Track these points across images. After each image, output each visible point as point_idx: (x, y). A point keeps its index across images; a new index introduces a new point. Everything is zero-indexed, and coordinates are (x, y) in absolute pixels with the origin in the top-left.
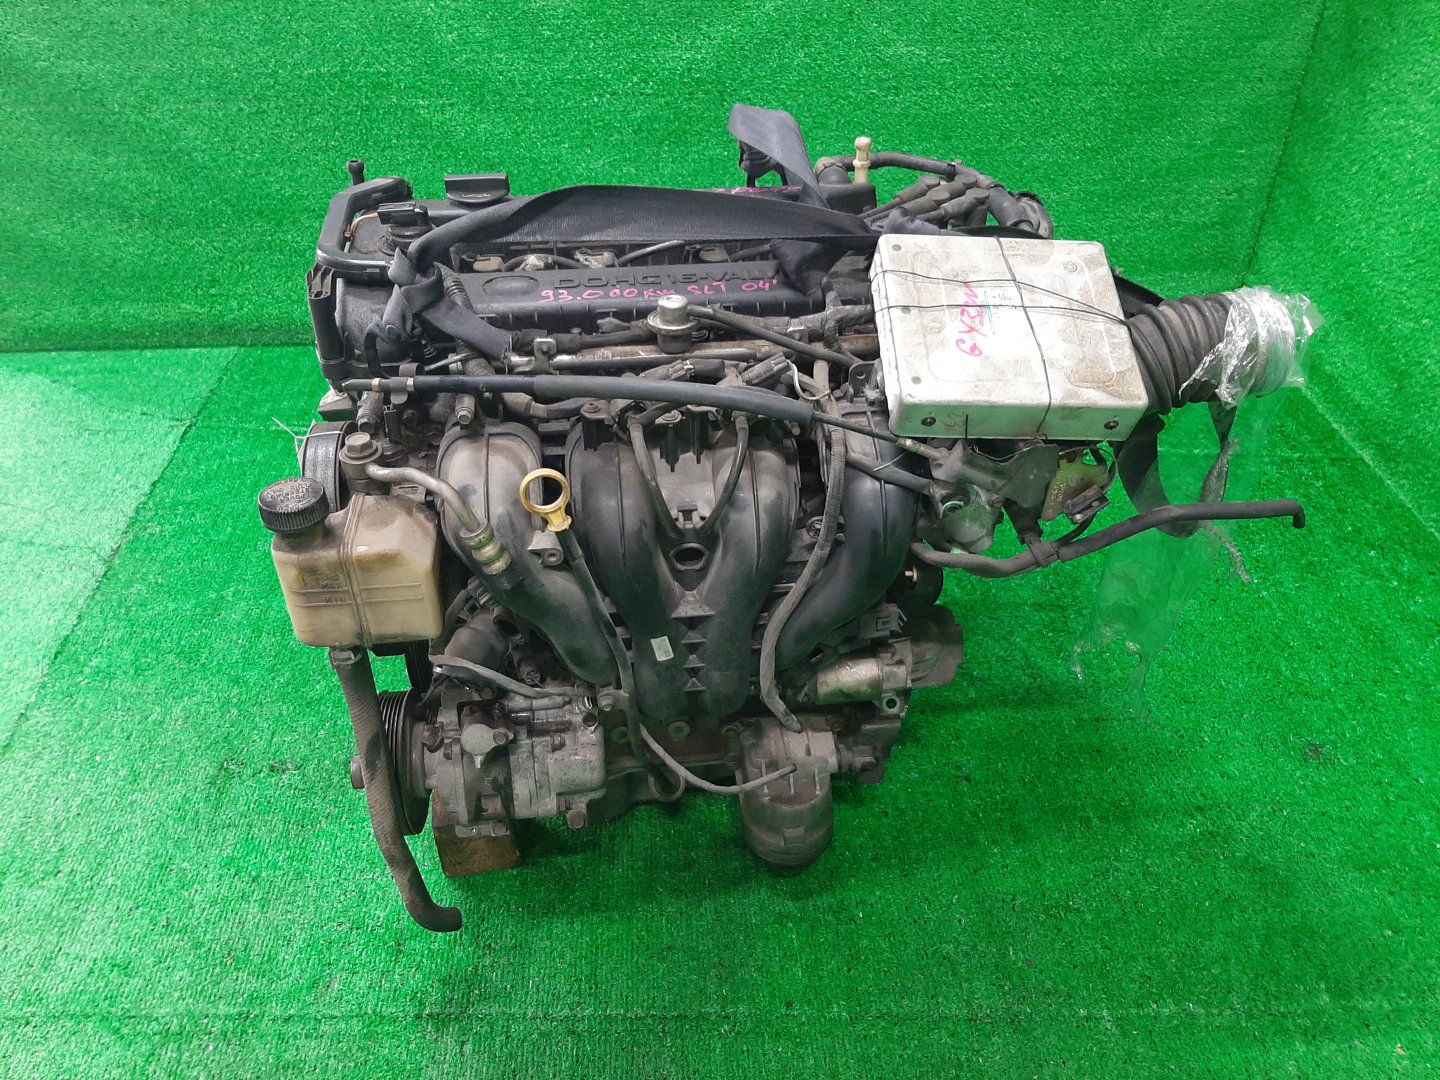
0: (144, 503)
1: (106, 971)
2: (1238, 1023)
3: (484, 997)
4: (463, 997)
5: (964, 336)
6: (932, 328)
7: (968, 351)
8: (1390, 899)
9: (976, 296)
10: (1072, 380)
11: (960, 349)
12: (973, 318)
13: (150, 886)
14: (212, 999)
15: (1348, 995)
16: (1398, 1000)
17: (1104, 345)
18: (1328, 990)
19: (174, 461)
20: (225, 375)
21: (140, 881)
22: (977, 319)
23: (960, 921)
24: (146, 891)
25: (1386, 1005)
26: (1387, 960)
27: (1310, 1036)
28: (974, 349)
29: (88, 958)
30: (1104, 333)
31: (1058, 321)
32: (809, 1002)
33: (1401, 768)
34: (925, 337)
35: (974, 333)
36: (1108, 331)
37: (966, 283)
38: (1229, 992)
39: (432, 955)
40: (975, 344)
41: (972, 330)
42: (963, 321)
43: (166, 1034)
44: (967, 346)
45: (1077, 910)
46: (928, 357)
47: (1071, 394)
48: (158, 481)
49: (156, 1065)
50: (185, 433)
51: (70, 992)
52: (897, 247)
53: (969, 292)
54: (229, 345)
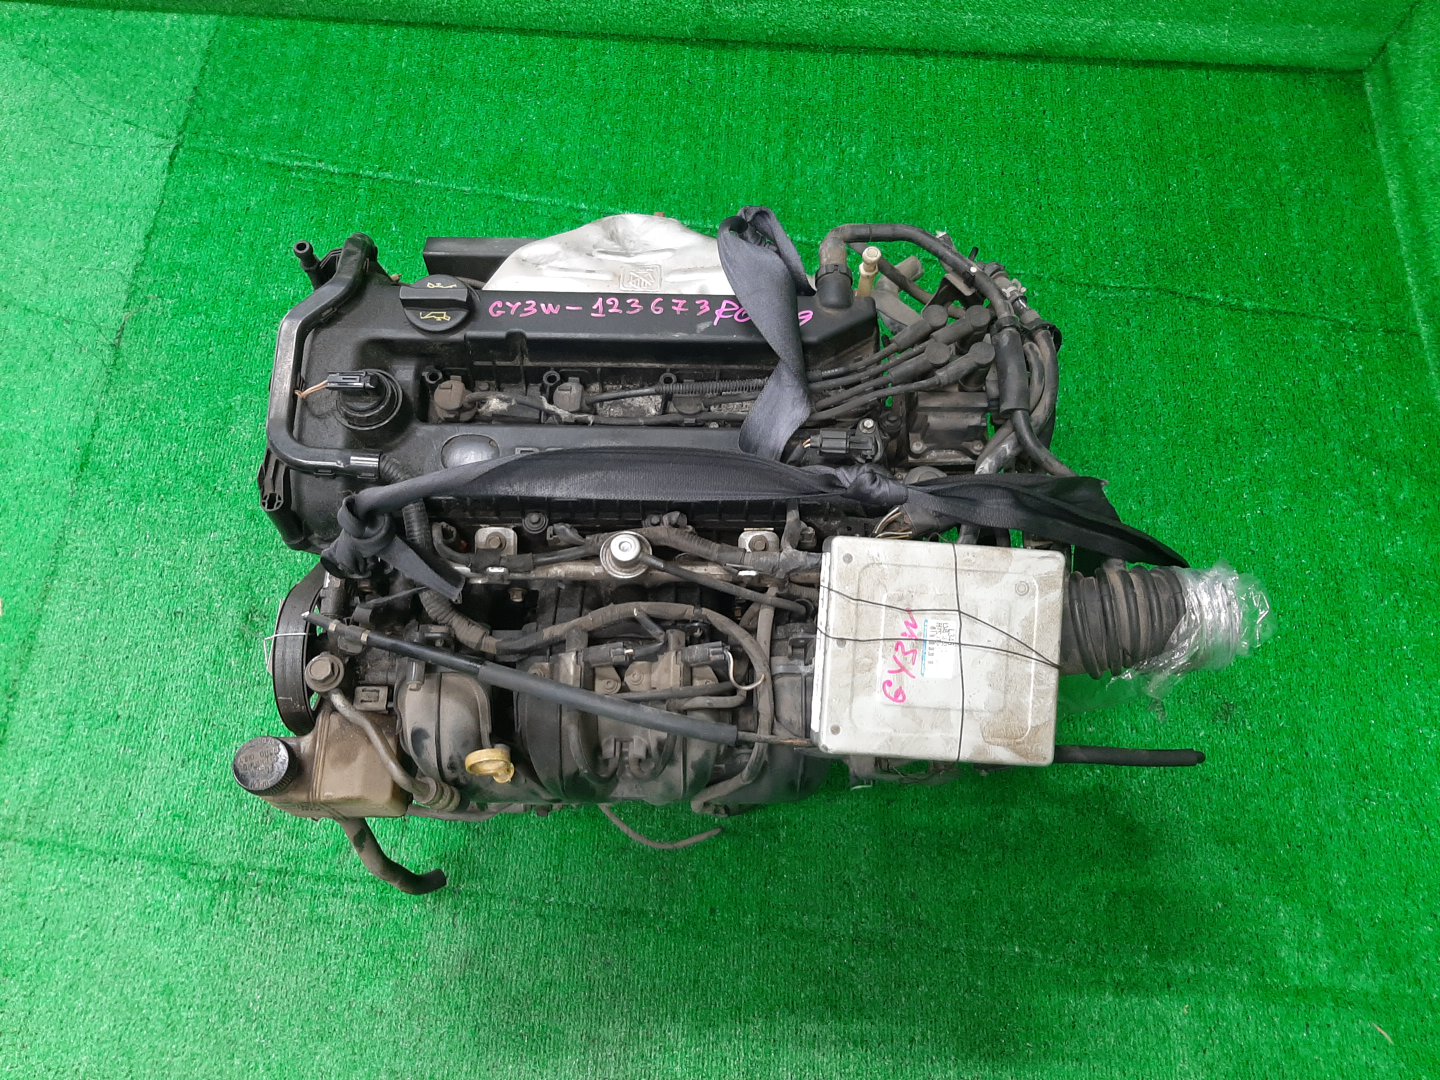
0: (142, 264)
1: (170, 819)
2: (1066, 970)
3: (472, 876)
4: (455, 875)
5: (891, 677)
6: (863, 664)
7: (893, 695)
8: (1234, 873)
9: (915, 626)
10: (985, 734)
11: (885, 693)
12: (906, 654)
13: (197, 740)
14: (257, 854)
15: (1162, 957)
16: (1203, 967)
17: (1029, 693)
18: (1149, 951)
19: (166, 202)
20: (207, 62)
21: (188, 734)
22: (910, 656)
23: (865, 850)
24: (193, 744)
25: (1191, 971)
26: (1208, 930)
27: (1119, 989)
28: (899, 692)
29: (154, 806)
30: (1033, 678)
31: (991, 660)
32: (729, 910)
33: (1299, 737)
34: (854, 676)
35: (904, 673)
36: (1038, 674)
37: (909, 611)
38: (1068, 942)
39: (432, 833)
40: (901, 688)
41: (902, 669)
42: (895, 658)
43: (222, 882)
44: (891, 691)
45: (965, 851)
46: (852, 701)
47: (980, 750)
48: (152, 232)
49: (218, 909)
50: (172, 157)
51: (143, 837)
52: (848, 558)
53: (910, 621)
54: (209, 12)
